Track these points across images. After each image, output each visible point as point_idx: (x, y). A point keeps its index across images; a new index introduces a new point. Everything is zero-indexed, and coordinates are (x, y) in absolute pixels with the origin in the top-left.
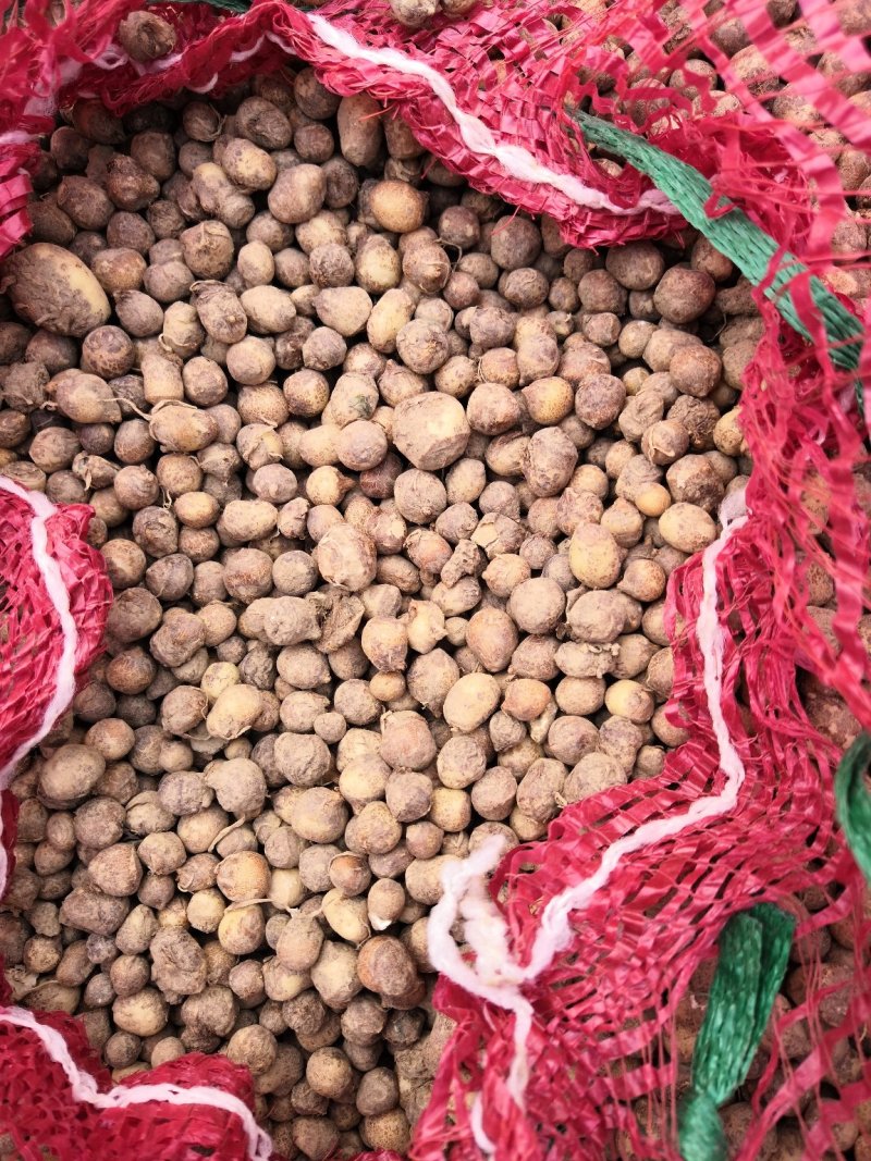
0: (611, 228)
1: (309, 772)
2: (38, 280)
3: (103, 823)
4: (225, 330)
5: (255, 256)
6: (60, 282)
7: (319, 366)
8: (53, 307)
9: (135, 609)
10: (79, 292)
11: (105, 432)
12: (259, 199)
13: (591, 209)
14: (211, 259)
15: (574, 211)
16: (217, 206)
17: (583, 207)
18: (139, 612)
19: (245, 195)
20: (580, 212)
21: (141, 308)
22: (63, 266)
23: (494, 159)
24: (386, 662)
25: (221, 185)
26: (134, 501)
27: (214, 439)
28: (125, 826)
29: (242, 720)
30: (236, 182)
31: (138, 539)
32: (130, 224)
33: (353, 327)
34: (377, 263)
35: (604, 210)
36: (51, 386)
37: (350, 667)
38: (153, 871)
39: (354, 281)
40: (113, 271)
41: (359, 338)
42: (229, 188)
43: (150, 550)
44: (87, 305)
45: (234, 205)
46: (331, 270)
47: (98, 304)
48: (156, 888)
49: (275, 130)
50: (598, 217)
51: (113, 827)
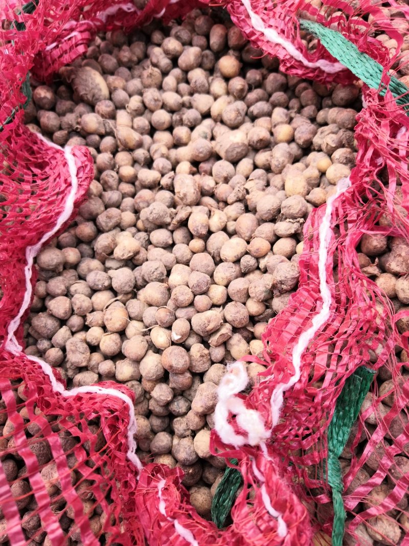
0: (301, 70)
1: (155, 273)
2: (84, 77)
3: (59, 284)
4: (153, 103)
5: (170, 81)
6: (92, 79)
7: (189, 124)
8: (87, 89)
9: (93, 203)
10: (98, 84)
11: (97, 138)
12: (174, 60)
13: (295, 60)
14: (152, 81)
15: (288, 57)
16: (158, 62)
17: (292, 57)
18: (95, 205)
19: (169, 58)
20: (290, 58)
21: (121, 95)
22: (94, 74)
23: (262, 34)
24: (198, 230)
25: (161, 54)
26: (103, 165)
27: (140, 145)
28: (68, 289)
29: (130, 250)
30: (167, 53)
31: (101, 182)
32: (124, 70)
33: (204, 109)
34: (218, 86)
35: (300, 62)
36: (79, 120)
37: (182, 237)
38: (76, 312)
39: (208, 92)
40: (113, 82)
41: (207, 115)
42: (164, 55)
43: (106, 186)
44: (100, 90)
45: (165, 62)
46: (198, 86)
47: (105, 92)
48: (76, 321)
49: (185, 35)
50: (297, 63)
51: (63, 287)
